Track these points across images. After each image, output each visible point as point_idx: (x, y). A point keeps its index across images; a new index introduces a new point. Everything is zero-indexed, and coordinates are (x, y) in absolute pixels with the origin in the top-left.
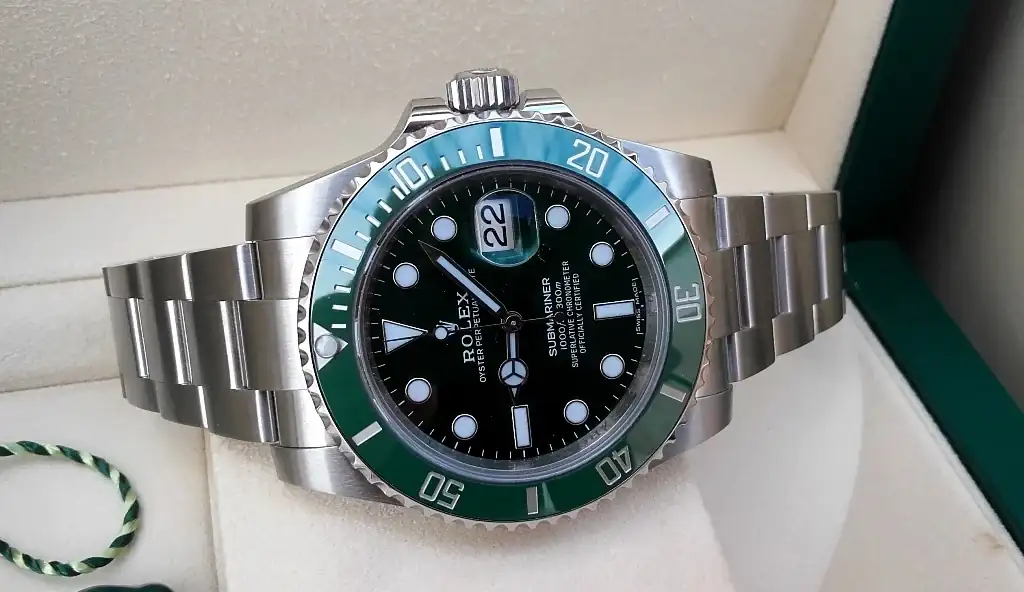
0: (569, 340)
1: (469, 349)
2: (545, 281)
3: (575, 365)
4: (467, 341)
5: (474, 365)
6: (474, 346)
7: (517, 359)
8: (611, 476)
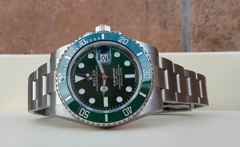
0: (119, 83)
1: (95, 83)
2: (114, 69)
3: (120, 88)
4: (94, 81)
5: (96, 87)
6: (96, 82)
7: (105, 86)
8: (127, 114)
